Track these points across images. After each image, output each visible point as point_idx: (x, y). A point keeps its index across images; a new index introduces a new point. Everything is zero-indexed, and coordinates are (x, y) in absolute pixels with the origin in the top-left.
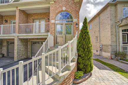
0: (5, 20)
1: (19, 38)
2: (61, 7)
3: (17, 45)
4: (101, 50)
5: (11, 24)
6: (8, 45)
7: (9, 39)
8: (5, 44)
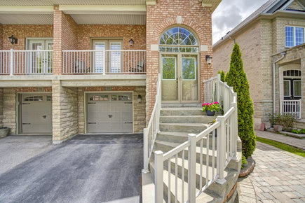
0: (12, 37)
1: (64, 85)
3: (59, 104)
5: (28, 49)
6: (20, 103)
7: (23, 88)
8: (12, 101)
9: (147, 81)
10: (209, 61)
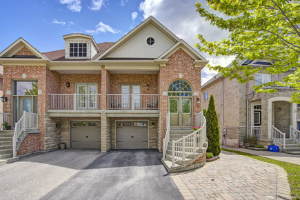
0: (68, 83)
1: (107, 116)
2: (177, 73)
3: (105, 128)
4: (224, 136)
6: (71, 127)
9: (160, 114)
10: (199, 102)
